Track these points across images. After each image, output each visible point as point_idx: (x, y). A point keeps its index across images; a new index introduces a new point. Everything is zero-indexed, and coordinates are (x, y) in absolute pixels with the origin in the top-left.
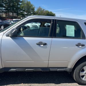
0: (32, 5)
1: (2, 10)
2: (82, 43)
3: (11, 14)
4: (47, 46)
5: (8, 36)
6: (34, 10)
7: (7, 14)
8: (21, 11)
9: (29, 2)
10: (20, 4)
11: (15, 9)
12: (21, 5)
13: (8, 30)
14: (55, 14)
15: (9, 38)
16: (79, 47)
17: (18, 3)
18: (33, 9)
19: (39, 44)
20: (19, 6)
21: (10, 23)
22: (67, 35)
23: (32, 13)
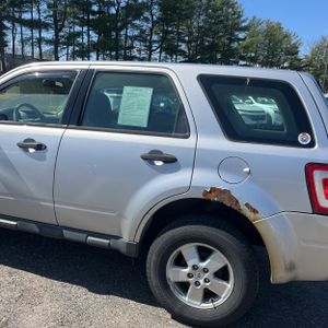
0: (287, 36)
4: (47, 154)
6: (297, 53)
11: (219, 56)
12: (244, 39)
16: (153, 164)
17: (232, 34)
18: (293, 51)
19: (25, 145)
20: (235, 45)
22: (119, 122)
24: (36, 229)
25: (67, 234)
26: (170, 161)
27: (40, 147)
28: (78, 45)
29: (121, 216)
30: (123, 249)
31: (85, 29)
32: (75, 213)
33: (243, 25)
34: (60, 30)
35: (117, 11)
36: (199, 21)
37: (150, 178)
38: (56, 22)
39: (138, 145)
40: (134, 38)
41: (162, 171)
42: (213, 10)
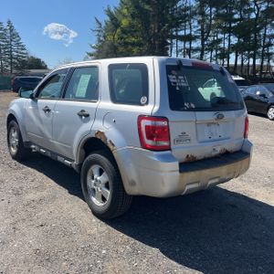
26: (88, 115)
28: (220, 49)
31: (227, 35)
34: (206, 39)
35: (257, 15)
37: (80, 126)
38: (203, 33)
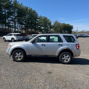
0: (48, 20)
1: (22, 27)
2: (61, 44)
3: (30, 30)
5: (31, 42)
6: (51, 24)
7: (26, 30)
8: (39, 27)
9: (46, 17)
10: (38, 20)
11: (33, 25)
13: (31, 41)
14: (72, 26)
15: (31, 43)
17: (36, 20)
19: (42, 45)
21: (30, 38)
23: (49, 27)
24: (43, 56)
25: (48, 56)
26: (62, 45)
27: (45, 45)
29: (56, 52)
30: (56, 56)
32: (49, 53)
33: (38, 17)
35: (5, 13)
36: (27, 16)
37: (59, 47)
39: (57, 44)
40: (10, 20)
41: (61, 46)
42: (31, 14)
